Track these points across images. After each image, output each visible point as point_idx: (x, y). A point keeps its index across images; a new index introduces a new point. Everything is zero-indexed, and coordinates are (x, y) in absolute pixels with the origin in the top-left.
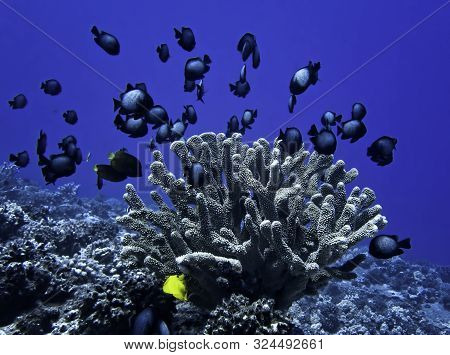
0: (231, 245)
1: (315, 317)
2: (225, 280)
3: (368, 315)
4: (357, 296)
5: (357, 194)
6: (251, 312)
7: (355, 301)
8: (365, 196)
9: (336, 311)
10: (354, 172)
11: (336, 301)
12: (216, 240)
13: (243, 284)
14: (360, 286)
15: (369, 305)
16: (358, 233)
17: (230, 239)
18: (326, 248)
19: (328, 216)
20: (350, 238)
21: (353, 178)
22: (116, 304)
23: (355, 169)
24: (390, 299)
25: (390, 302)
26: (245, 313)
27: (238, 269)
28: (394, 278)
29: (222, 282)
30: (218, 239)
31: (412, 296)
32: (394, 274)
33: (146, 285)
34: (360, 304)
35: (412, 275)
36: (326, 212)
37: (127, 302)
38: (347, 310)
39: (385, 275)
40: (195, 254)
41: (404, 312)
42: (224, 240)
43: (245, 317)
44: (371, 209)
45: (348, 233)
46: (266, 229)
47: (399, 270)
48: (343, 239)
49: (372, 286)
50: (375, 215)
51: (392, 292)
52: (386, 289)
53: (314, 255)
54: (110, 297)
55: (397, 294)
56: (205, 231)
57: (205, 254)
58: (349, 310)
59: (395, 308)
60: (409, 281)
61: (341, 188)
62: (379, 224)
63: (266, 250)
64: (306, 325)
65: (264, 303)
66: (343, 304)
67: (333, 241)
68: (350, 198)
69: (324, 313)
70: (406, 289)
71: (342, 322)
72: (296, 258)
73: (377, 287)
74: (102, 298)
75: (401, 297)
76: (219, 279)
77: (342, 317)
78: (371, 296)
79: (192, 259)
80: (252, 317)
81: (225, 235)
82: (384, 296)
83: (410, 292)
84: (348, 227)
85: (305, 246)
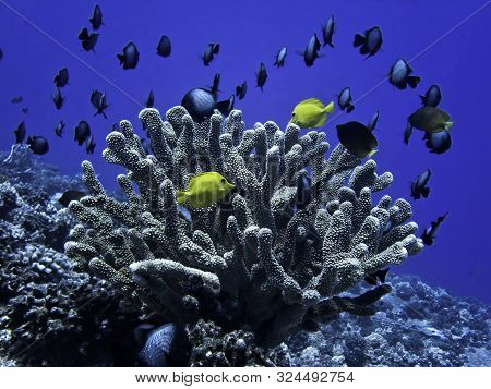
0: (205, 254)
1: (338, 348)
2: (194, 300)
3: (400, 354)
4: (389, 331)
5: (386, 205)
6: (219, 348)
7: (387, 336)
8: (397, 208)
9: (363, 345)
10: (389, 176)
11: (364, 334)
12: (184, 245)
13: (220, 307)
14: (396, 320)
15: (403, 342)
16: (379, 257)
17: (205, 246)
18: (332, 272)
19: (340, 229)
20: (369, 263)
21: (385, 185)
22: (56, 315)
23: (389, 174)
24: (429, 337)
25: (429, 341)
26: (210, 349)
27: (216, 286)
28: (436, 314)
29: (189, 302)
30: (187, 244)
31: (454, 337)
32: (436, 310)
33: (104, 295)
34: (393, 340)
35: (458, 313)
36: (338, 223)
37: (72, 314)
38: (376, 345)
39: (427, 310)
40: (158, 261)
41: (443, 355)
42: (195, 247)
43: (209, 354)
44: (402, 227)
45: (362, 255)
46: (252, 238)
47: (443, 306)
48: (355, 262)
49: (409, 320)
50: (407, 234)
51: (432, 329)
52: (425, 325)
53: (316, 280)
54: (49, 305)
55: (437, 332)
56: (171, 232)
57: (172, 262)
58: (379, 345)
59: (432, 349)
60: (454, 320)
61: (366, 195)
62: (411, 247)
63: (255, 265)
64: (327, 356)
65: (240, 336)
66: (372, 337)
67: (341, 264)
68: (376, 209)
69: (349, 345)
70: (449, 328)
71: (369, 358)
72: (289, 280)
73: (416, 322)
74: (39, 305)
75: (442, 336)
76: (187, 298)
77: (370, 352)
78: (406, 332)
79: (151, 267)
80: (219, 355)
81: (199, 241)
82: (422, 334)
83: (454, 332)
84: (364, 247)
85: (311, 266)
